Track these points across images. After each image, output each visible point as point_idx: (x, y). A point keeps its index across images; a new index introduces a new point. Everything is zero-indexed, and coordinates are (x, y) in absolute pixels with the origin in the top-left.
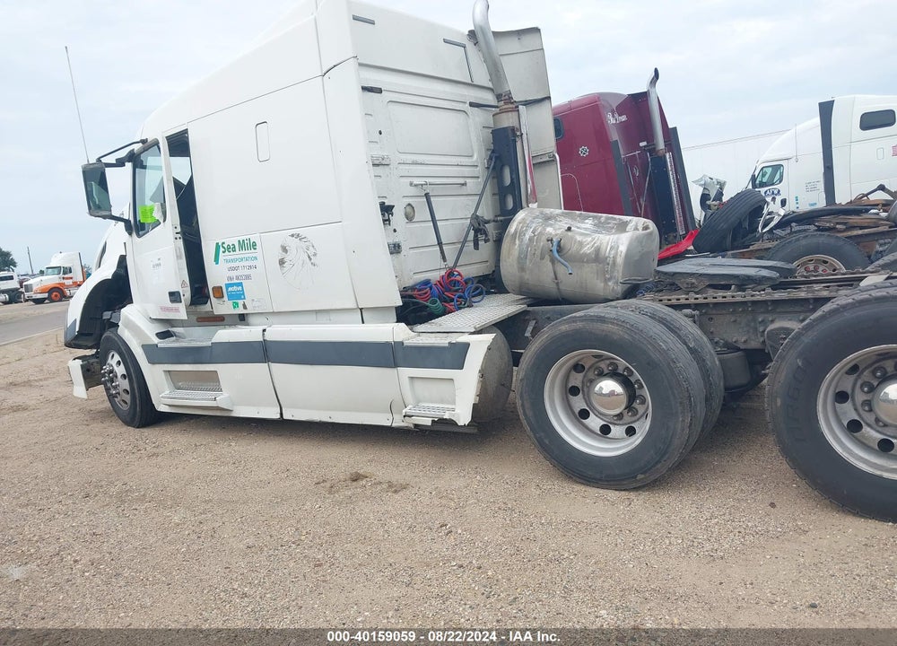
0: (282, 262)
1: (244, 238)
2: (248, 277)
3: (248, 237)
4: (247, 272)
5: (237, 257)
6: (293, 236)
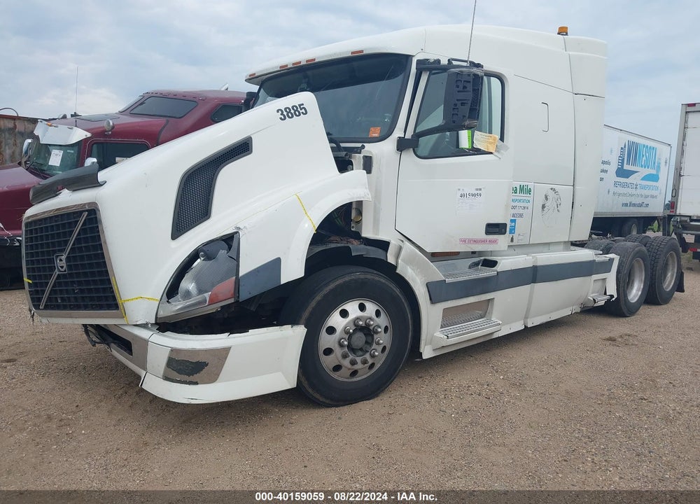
0: (543, 207)
1: (524, 184)
2: (521, 216)
3: (527, 183)
4: (521, 211)
5: (517, 198)
6: (552, 189)
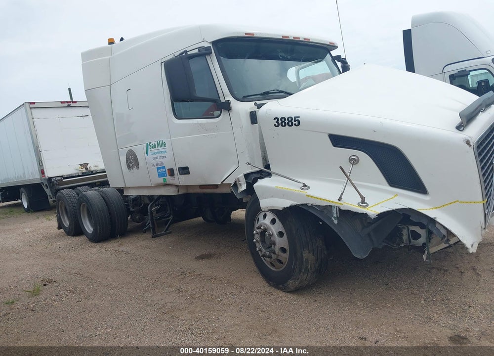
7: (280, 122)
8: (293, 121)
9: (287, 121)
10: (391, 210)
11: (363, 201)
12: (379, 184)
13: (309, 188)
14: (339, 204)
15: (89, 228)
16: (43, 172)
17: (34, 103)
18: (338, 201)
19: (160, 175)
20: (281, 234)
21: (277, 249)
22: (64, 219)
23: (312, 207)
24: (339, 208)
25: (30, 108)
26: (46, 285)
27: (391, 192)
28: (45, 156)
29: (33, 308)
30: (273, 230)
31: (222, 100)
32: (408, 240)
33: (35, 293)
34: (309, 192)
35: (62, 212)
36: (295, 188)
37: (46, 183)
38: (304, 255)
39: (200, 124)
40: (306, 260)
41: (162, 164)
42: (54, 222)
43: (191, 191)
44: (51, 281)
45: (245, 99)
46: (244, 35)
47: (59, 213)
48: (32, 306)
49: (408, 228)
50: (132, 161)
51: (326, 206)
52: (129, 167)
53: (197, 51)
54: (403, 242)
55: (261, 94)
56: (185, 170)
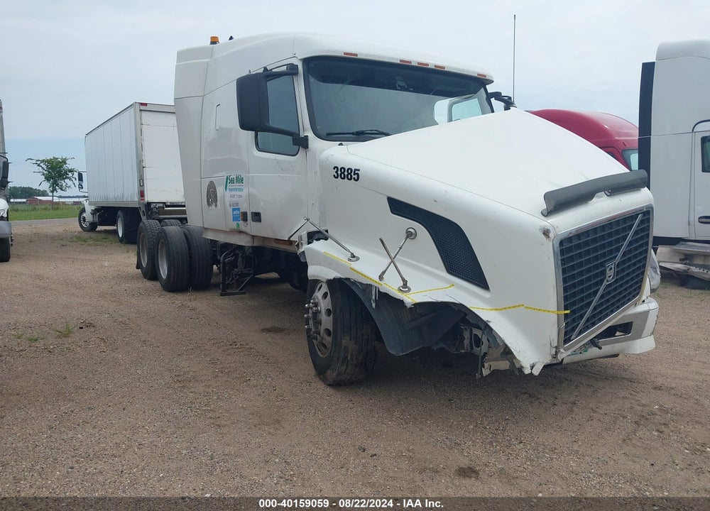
7: (339, 172)
8: (352, 174)
9: (346, 173)
10: (435, 301)
11: (405, 285)
12: (436, 268)
13: (358, 259)
14: (379, 284)
15: (164, 271)
16: (142, 194)
17: (146, 104)
18: (377, 280)
19: (235, 219)
20: (329, 312)
21: (322, 329)
22: (144, 255)
23: (355, 283)
24: (379, 291)
25: (141, 110)
26: (82, 328)
27: (447, 281)
28: (148, 174)
29: (52, 349)
30: (322, 305)
31: (302, 135)
32: (469, 345)
33: (66, 334)
34: (355, 265)
35: (143, 248)
36: (342, 257)
37: (143, 209)
38: (343, 341)
39: (278, 162)
40: (345, 347)
41: (237, 204)
42: (134, 260)
43: (267, 244)
44: (90, 325)
45: (329, 137)
46: (343, 55)
47: (139, 248)
48: (52, 347)
49: (471, 331)
50: (212, 197)
51: (367, 284)
52: (209, 204)
53: (285, 68)
54: (463, 348)
55: (353, 134)
56: (257, 217)
